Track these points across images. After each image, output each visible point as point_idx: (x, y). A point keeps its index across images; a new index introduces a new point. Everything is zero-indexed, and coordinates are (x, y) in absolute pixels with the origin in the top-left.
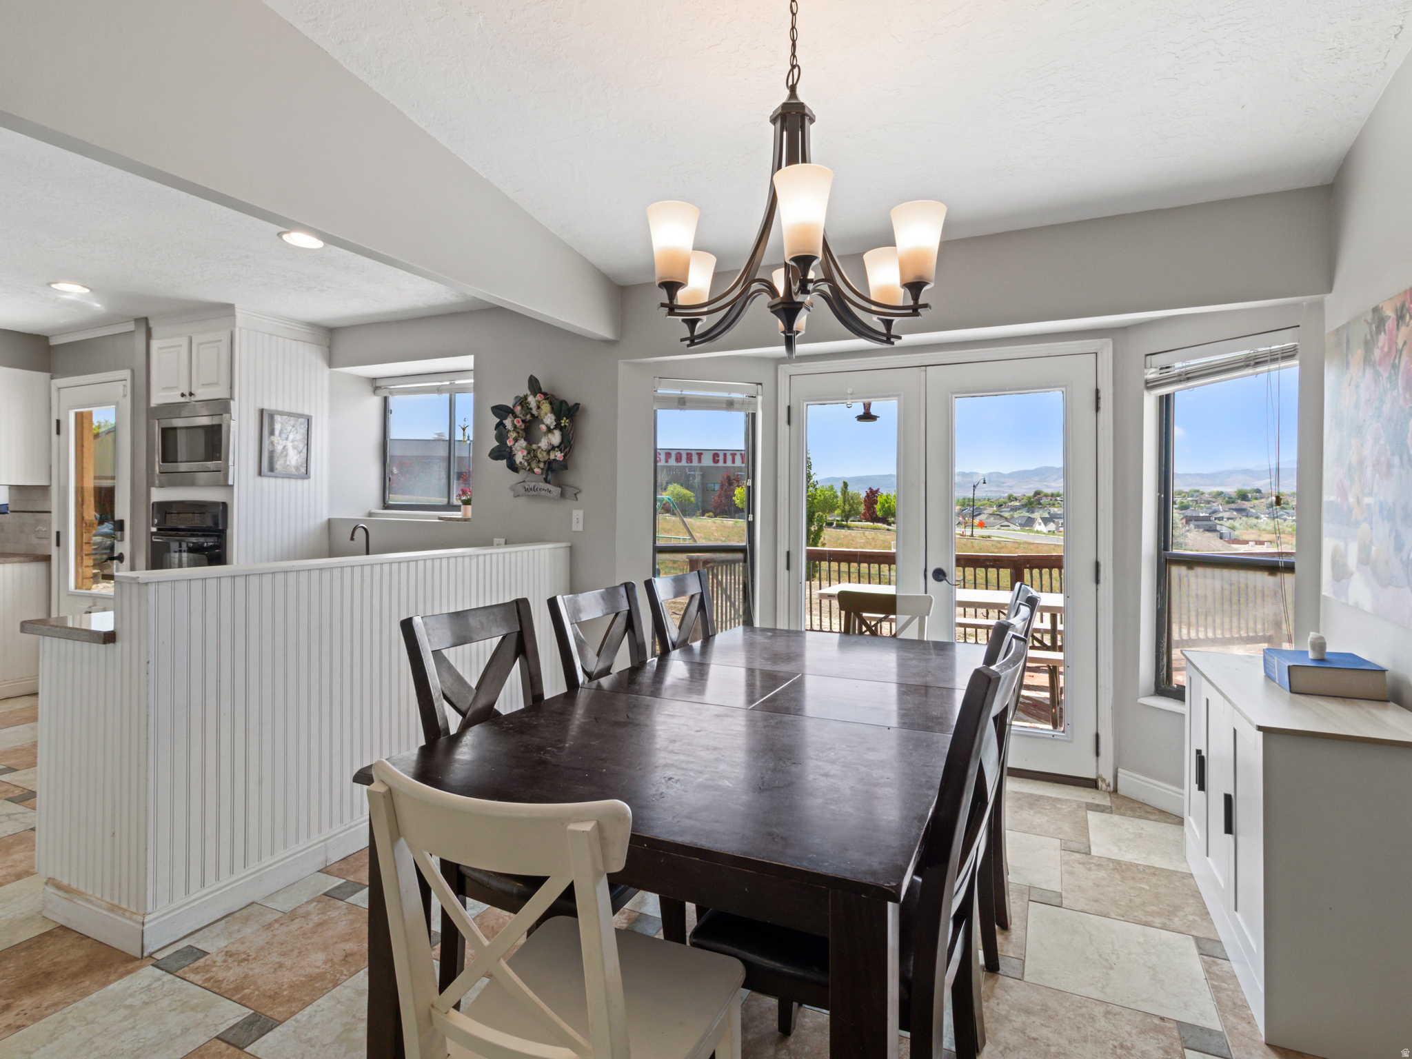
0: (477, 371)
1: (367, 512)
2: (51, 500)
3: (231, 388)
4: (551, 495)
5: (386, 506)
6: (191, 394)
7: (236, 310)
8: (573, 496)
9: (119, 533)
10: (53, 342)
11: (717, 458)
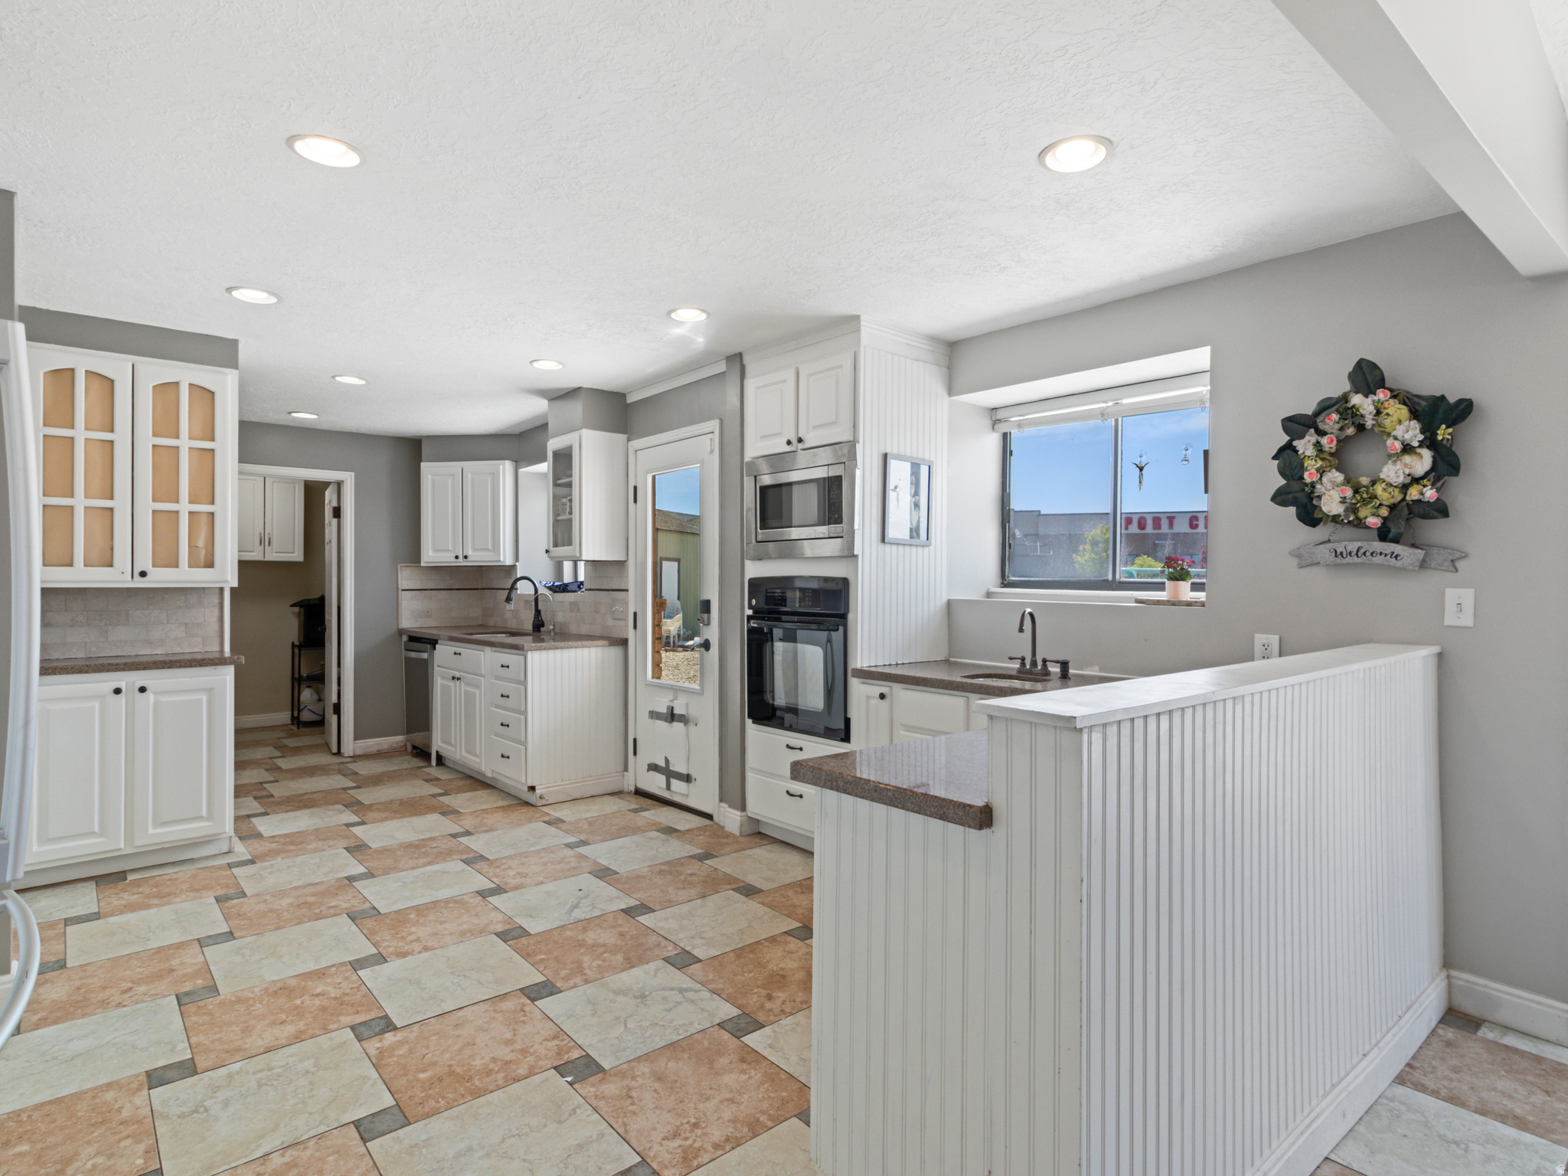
0: (1214, 371)
1: (984, 591)
2: (628, 577)
3: (854, 427)
4: (1398, 564)
5: (1005, 583)
6: (800, 440)
7: (862, 323)
8: (1448, 563)
9: (706, 615)
10: (631, 399)
11: (1195, 523)
